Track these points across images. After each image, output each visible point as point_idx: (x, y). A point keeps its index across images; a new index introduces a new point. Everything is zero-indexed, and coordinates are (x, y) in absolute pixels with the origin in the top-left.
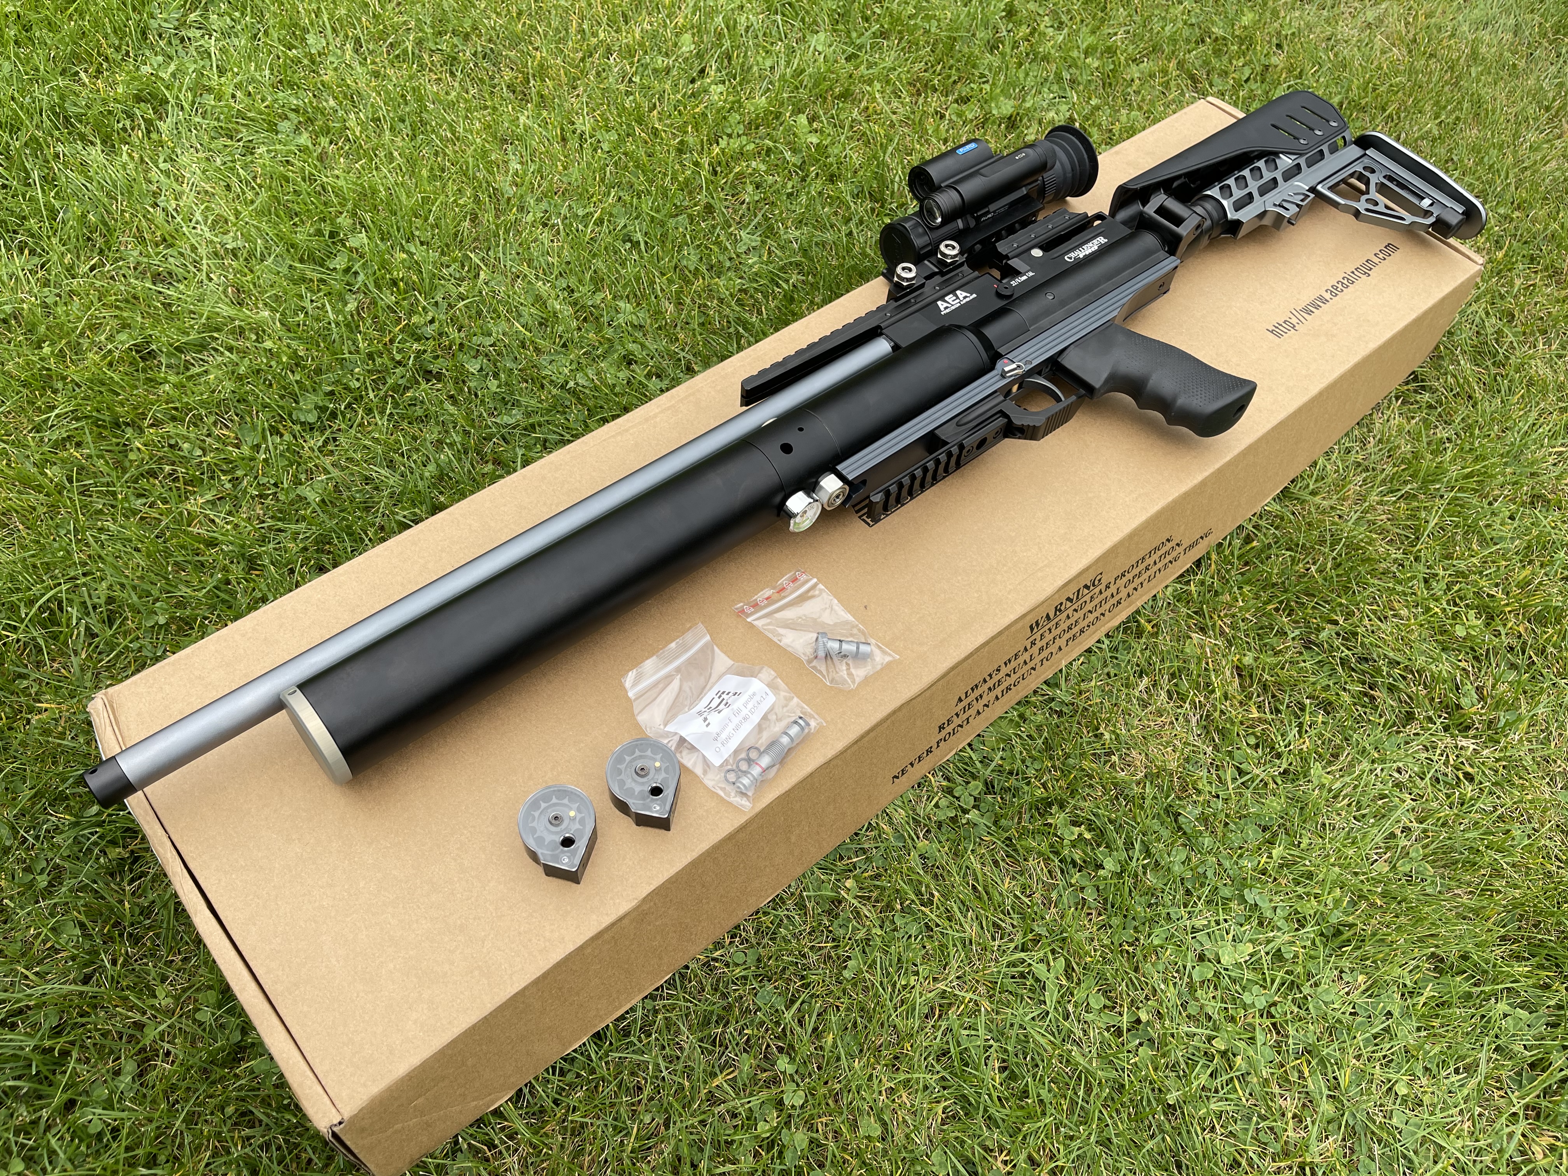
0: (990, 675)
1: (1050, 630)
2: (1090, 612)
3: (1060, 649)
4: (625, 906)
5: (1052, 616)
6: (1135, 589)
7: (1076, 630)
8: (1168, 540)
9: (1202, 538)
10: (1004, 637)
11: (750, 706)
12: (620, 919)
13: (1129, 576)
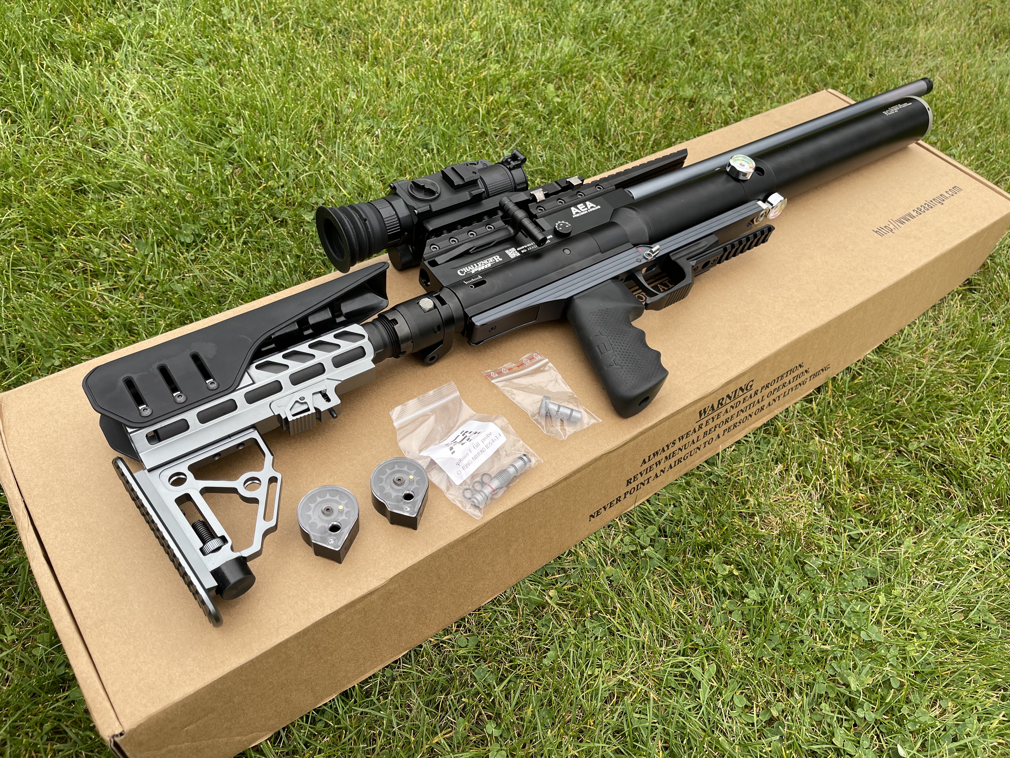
0: (668, 446)
1: (713, 418)
2: (742, 411)
3: (719, 437)
4: (375, 584)
5: (715, 408)
6: (774, 400)
7: (731, 423)
8: (800, 366)
9: (822, 370)
10: (680, 416)
11: (487, 442)
12: (371, 593)
13: (771, 388)
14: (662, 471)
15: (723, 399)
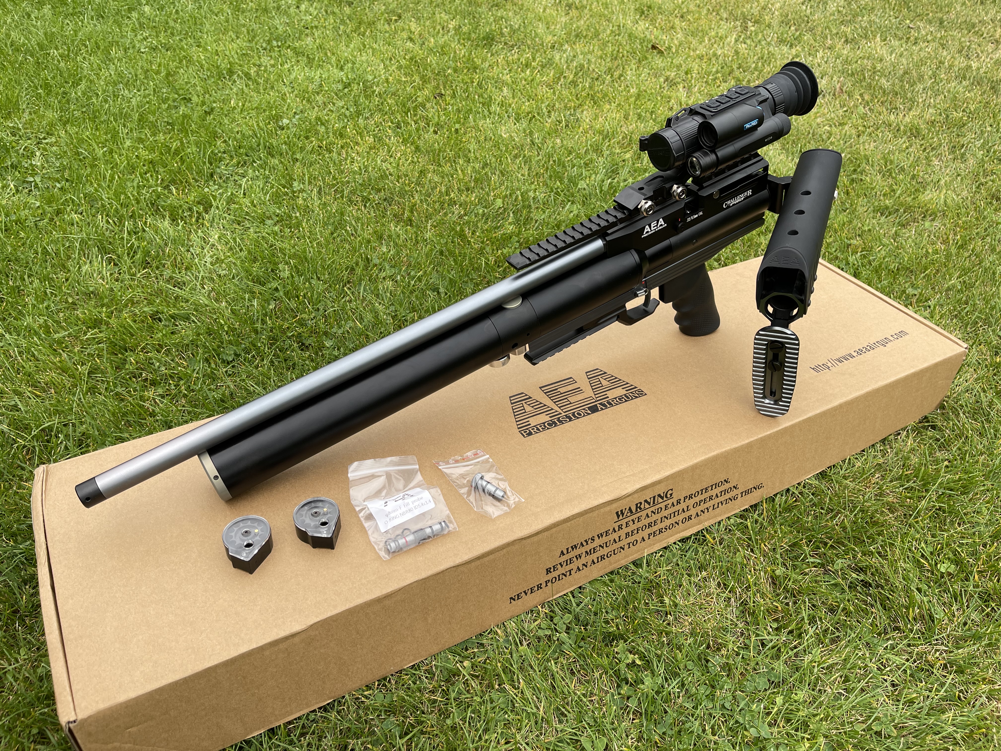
1: (633, 520)
2: (666, 517)
3: (643, 539)
5: (634, 511)
6: (703, 512)
7: (655, 528)
8: (726, 481)
9: (755, 488)
10: (595, 514)
13: (696, 500)
14: (584, 565)
15: (641, 503)
